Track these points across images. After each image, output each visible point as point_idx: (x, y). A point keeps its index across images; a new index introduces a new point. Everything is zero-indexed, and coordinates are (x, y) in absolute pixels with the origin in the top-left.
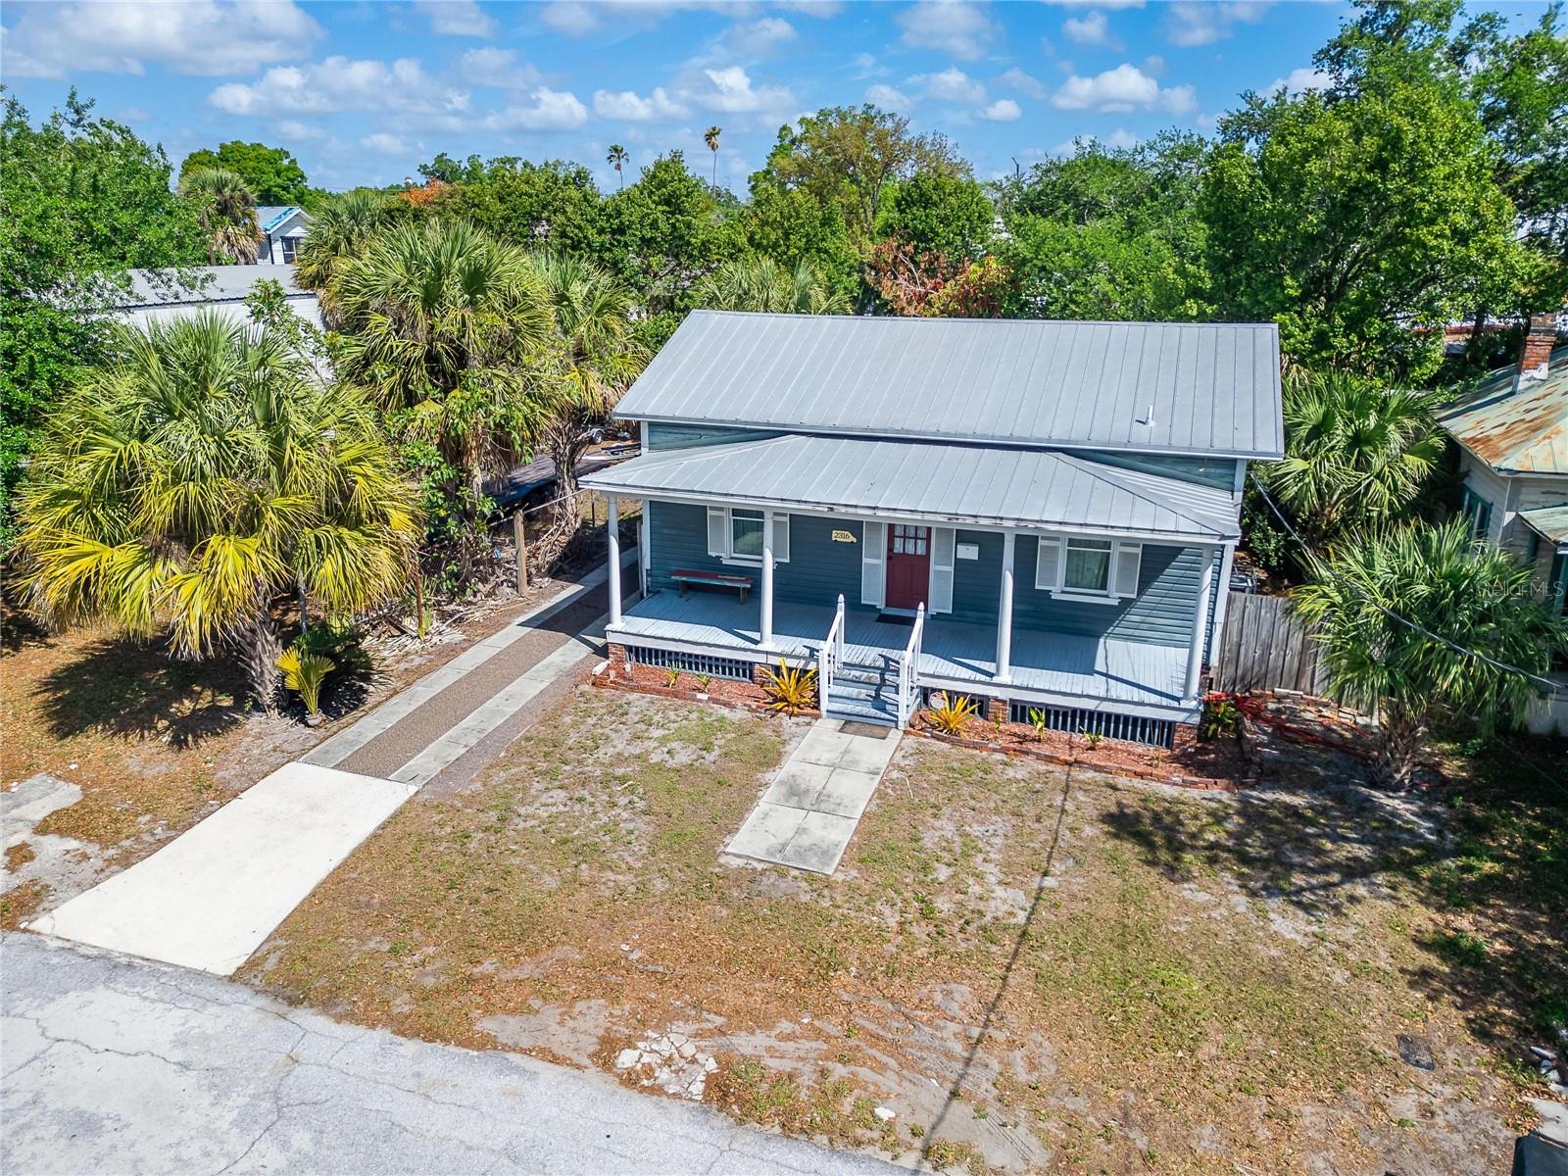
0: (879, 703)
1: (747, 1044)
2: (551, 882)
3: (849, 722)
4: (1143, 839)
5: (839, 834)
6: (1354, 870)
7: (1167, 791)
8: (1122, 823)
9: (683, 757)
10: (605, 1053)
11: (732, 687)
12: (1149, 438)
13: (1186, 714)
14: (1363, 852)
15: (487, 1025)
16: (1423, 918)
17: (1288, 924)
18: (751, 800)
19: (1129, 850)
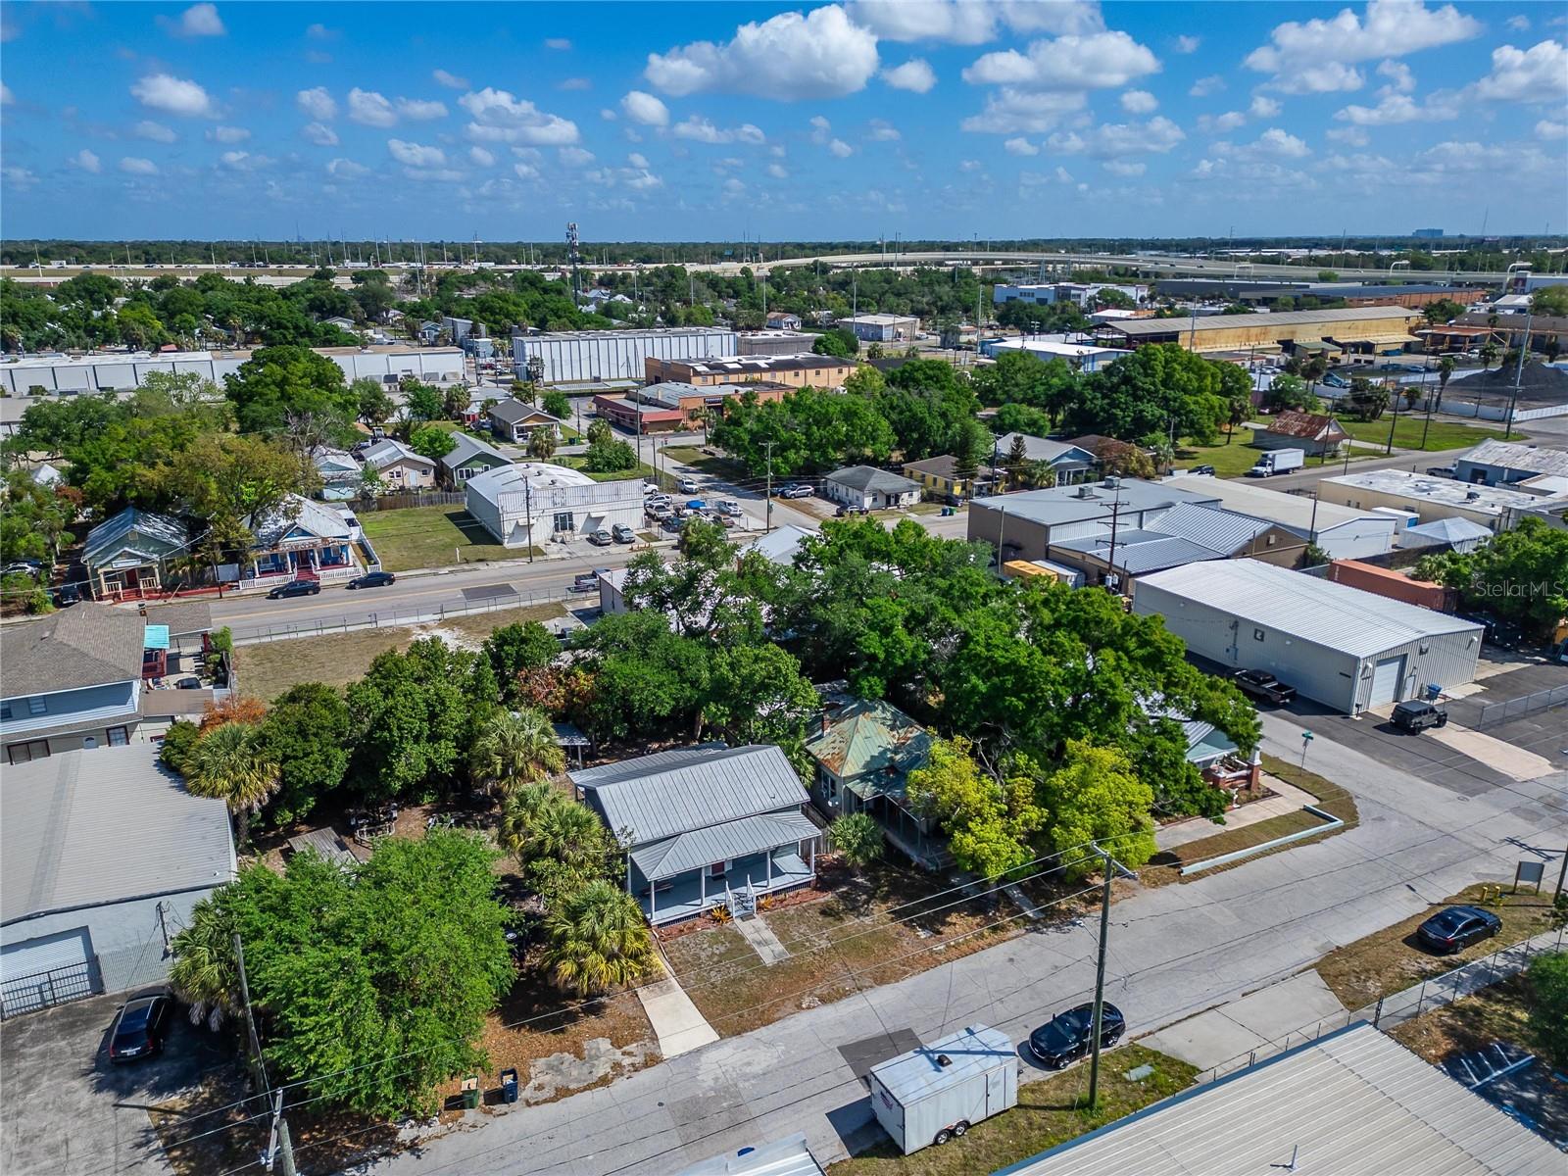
0: (746, 908)
1: (818, 992)
2: (745, 989)
3: (743, 918)
4: (830, 915)
5: (780, 947)
6: (867, 902)
7: (822, 900)
8: (823, 913)
9: (722, 949)
10: (799, 1007)
11: (698, 921)
12: (778, 803)
13: (813, 877)
14: (864, 897)
15: (776, 1016)
16: (883, 906)
17: (867, 920)
18: (753, 950)
19: (830, 919)
